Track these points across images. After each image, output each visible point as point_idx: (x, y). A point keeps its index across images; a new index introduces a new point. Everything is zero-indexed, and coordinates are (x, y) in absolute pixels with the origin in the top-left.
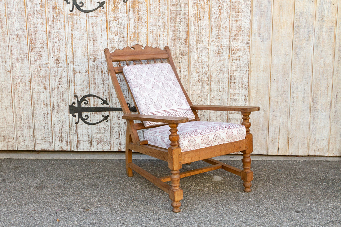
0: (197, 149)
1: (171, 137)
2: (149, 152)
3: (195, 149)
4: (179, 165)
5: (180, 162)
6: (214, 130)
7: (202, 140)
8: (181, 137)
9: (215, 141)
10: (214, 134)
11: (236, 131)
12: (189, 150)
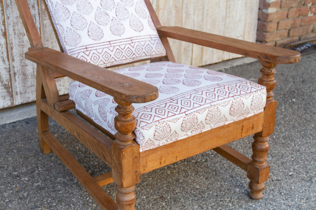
0: (171, 142)
1: (119, 124)
2: (75, 131)
3: (168, 143)
4: (135, 177)
5: (136, 172)
6: (208, 101)
7: (184, 125)
8: (139, 120)
9: (209, 122)
10: (207, 110)
11: (250, 99)
12: (156, 146)
